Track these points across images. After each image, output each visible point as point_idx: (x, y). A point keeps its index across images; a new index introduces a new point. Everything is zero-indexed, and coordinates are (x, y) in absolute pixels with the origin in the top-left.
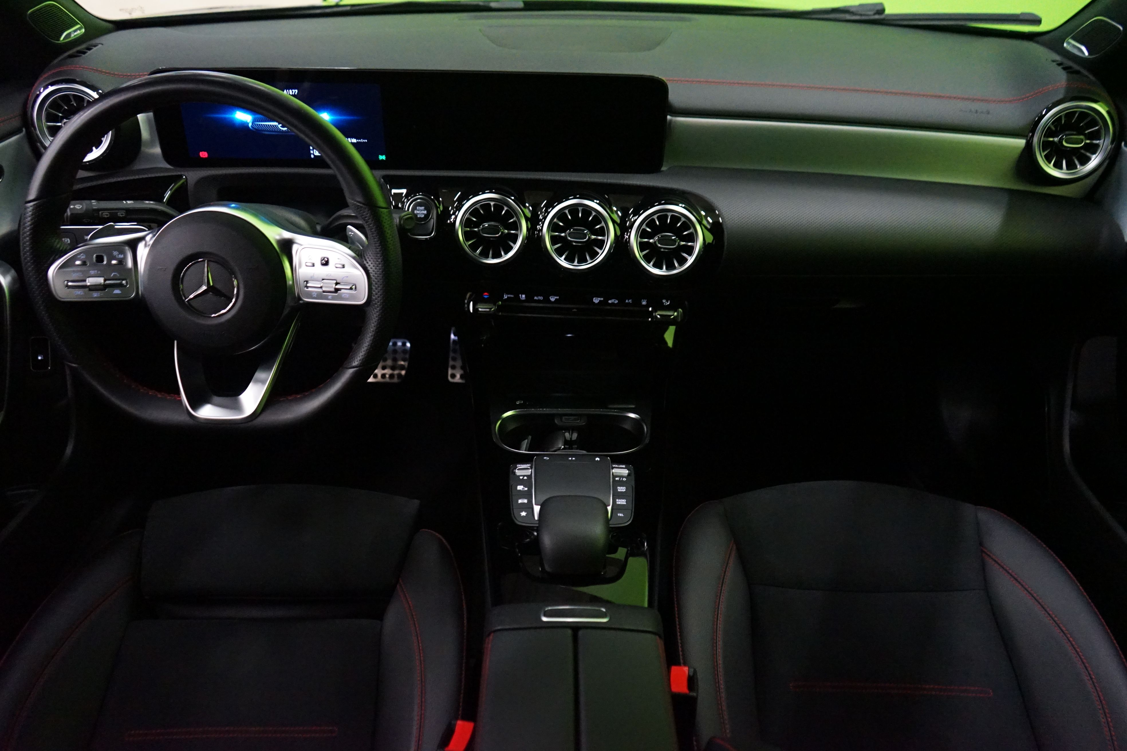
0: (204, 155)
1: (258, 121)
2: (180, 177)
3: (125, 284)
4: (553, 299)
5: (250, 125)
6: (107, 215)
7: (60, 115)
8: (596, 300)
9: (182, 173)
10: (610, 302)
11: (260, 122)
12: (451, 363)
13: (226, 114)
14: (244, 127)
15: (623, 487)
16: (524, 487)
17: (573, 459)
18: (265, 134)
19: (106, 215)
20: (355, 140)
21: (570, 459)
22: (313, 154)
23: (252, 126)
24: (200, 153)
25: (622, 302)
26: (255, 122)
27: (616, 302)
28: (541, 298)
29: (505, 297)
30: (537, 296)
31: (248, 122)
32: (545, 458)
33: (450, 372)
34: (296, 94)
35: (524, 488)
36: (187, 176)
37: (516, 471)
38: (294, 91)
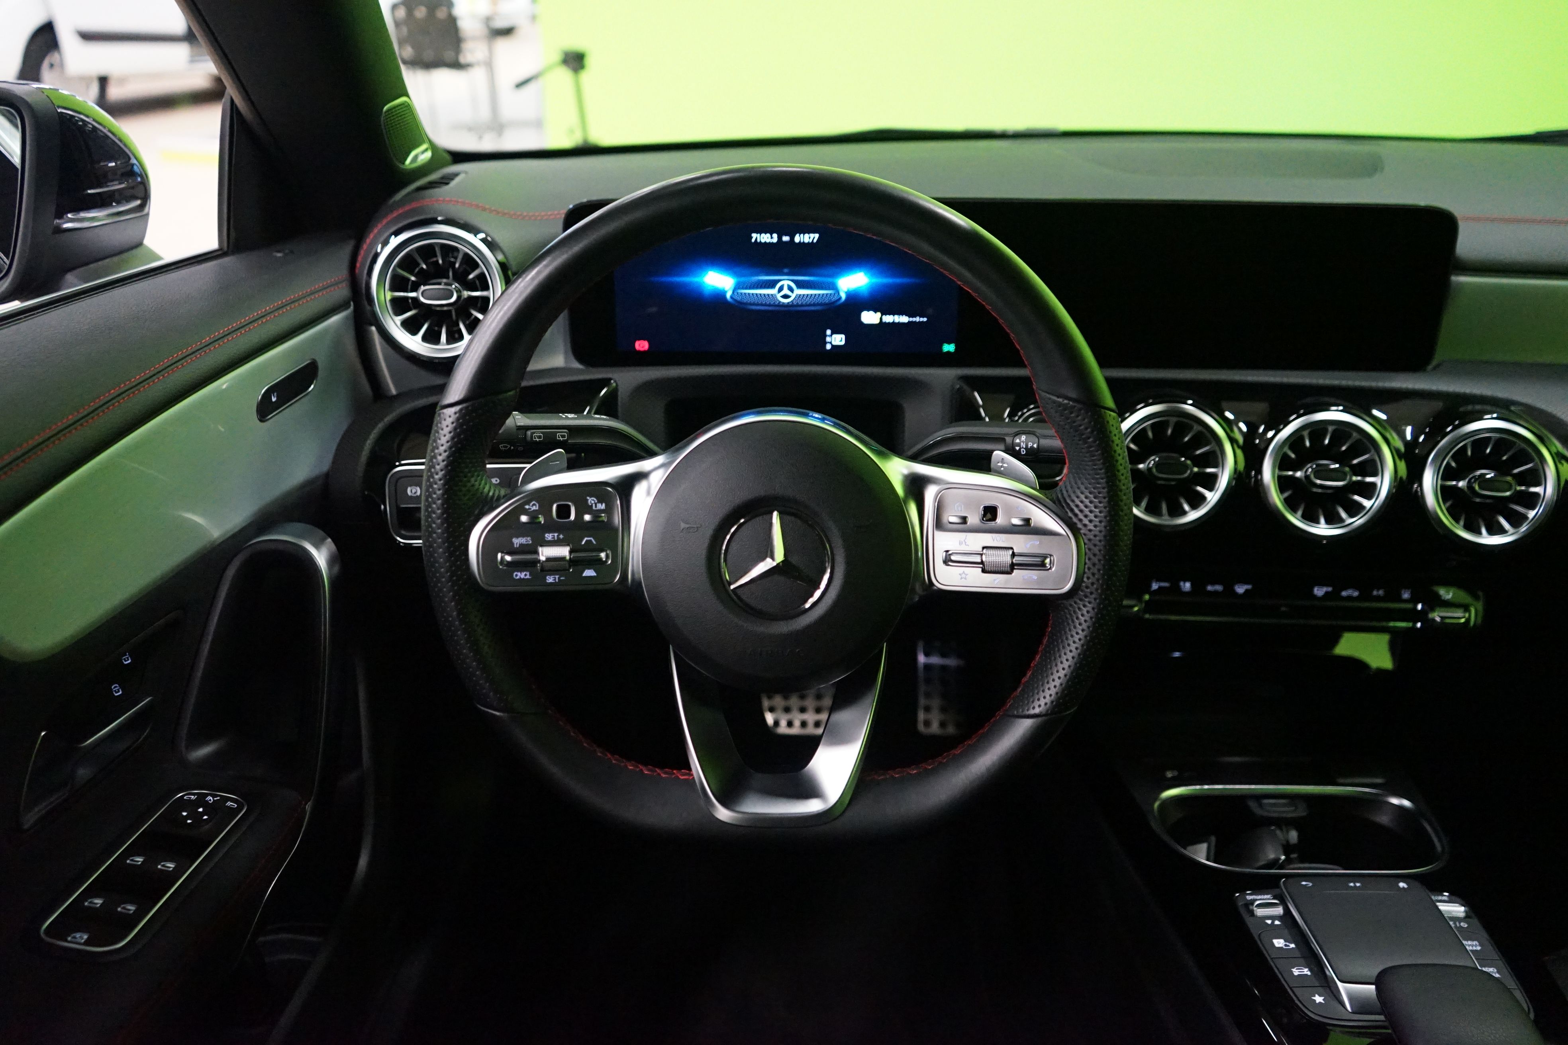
0: (642, 345)
1: (743, 288)
2: (606, 382)
3: (604, 559)
4: (1240, 589)
5: (728, 296)
6: (540, 437)
7: (413, 278)
8: (1319, 591)
9: (609, 376)
10: (1344, 594)
11: (746, 288)
12: (922, 701)
13: (687, 275)
14: (718, 298)
15: (1473, 941)
16: (1285, 941)
17: (1358, 885)
18: (753, 311)
19: (537, 437)
20: (907, 317)
21: (1352, 884)
22: (831, 343)
23: (731, 297)
24: (635, 342)
25: (1365, 595)
26: (739, 288)
27: (1356, 594)
28: (1219, 588)
29: (1155, 586)
30: (1213, 584)
31: (726, 289)
32: (1304, 883)
33: (921, 716)
34: (815, 241)
35: (1288, 944)
36: (617, 380)
37: (1255, 909)
38: (812, 235)
